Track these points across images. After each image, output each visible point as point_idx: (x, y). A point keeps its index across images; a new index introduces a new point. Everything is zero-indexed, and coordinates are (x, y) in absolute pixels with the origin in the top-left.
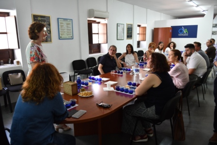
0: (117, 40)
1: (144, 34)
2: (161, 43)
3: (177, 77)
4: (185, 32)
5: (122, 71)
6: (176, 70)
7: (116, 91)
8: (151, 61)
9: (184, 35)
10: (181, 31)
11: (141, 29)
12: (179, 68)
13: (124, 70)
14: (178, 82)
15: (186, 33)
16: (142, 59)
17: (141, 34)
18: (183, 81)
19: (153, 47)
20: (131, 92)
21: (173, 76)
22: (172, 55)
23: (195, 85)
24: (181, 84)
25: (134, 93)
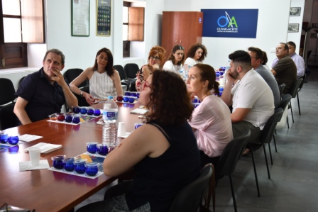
0: (72, 35)
1: (140, 25)
2: (177, 48)
3: (206, 129)
4: (231, 24)
5: (79, 115)
6: (205, 114)
7: (53, 169)
8: (150, 95)
9: (230, 31)
10: (223, 22)
11: (132, 11)
12: (211, 108)
13: (85, 112)
14: (207, 142)
15: (234, 26)
16: (134, 85)
17: (133, 24)
18: (220, 138)
19: (160, 58)
20: (93, 171)
21: (196, 127)
22: (196, 76)
23: (247, 147)
24: (214, 147)
25: (100, 173)
